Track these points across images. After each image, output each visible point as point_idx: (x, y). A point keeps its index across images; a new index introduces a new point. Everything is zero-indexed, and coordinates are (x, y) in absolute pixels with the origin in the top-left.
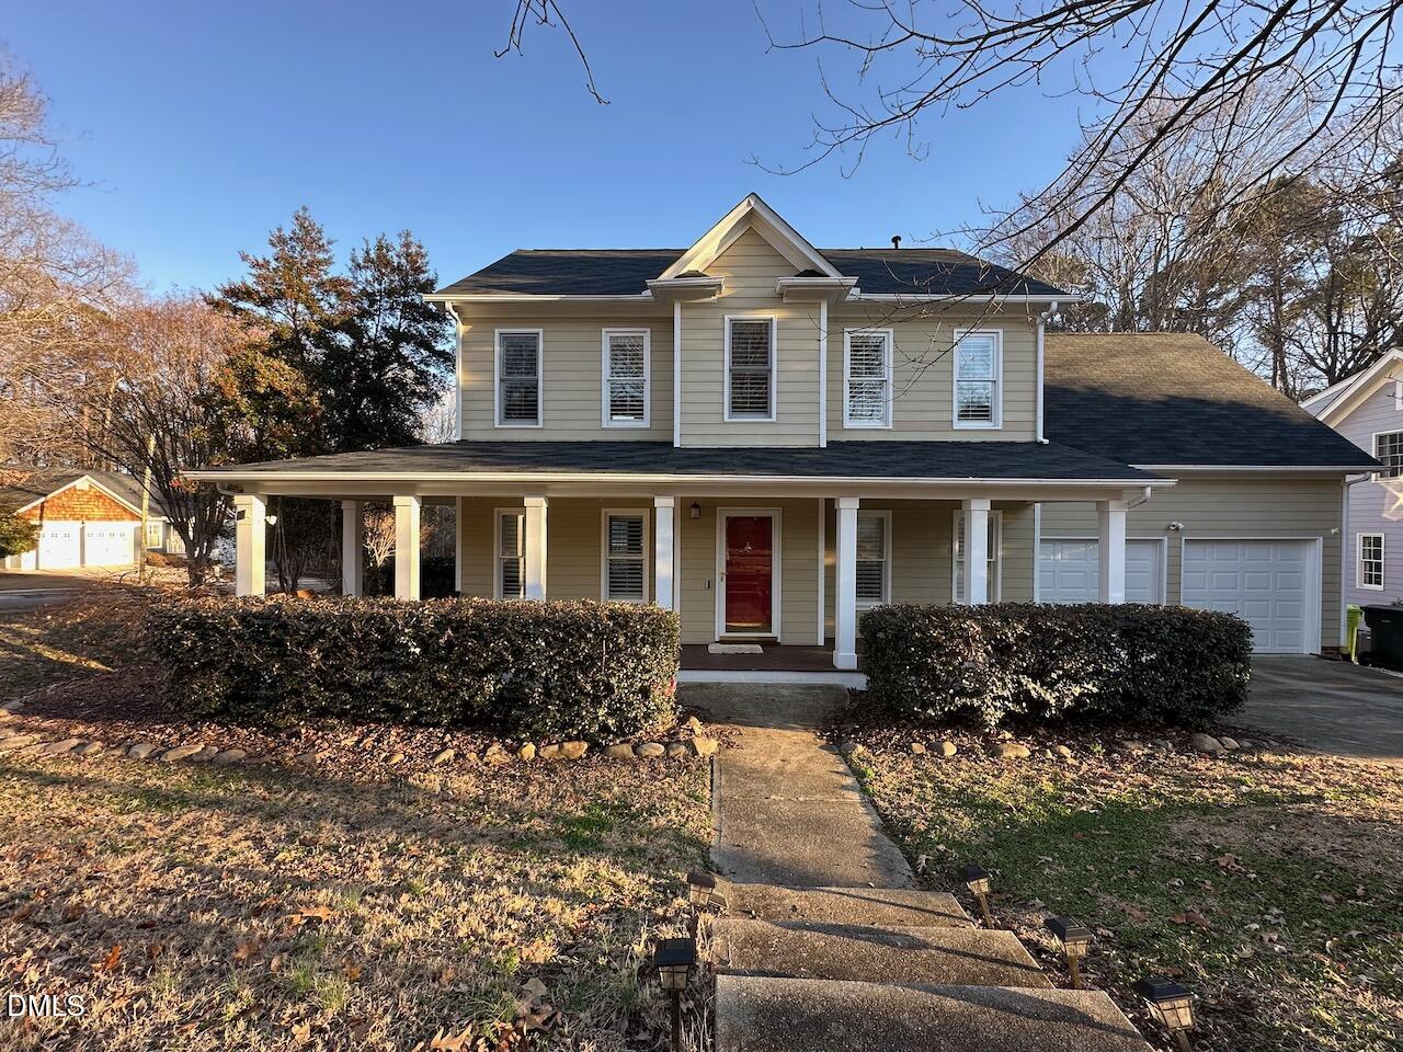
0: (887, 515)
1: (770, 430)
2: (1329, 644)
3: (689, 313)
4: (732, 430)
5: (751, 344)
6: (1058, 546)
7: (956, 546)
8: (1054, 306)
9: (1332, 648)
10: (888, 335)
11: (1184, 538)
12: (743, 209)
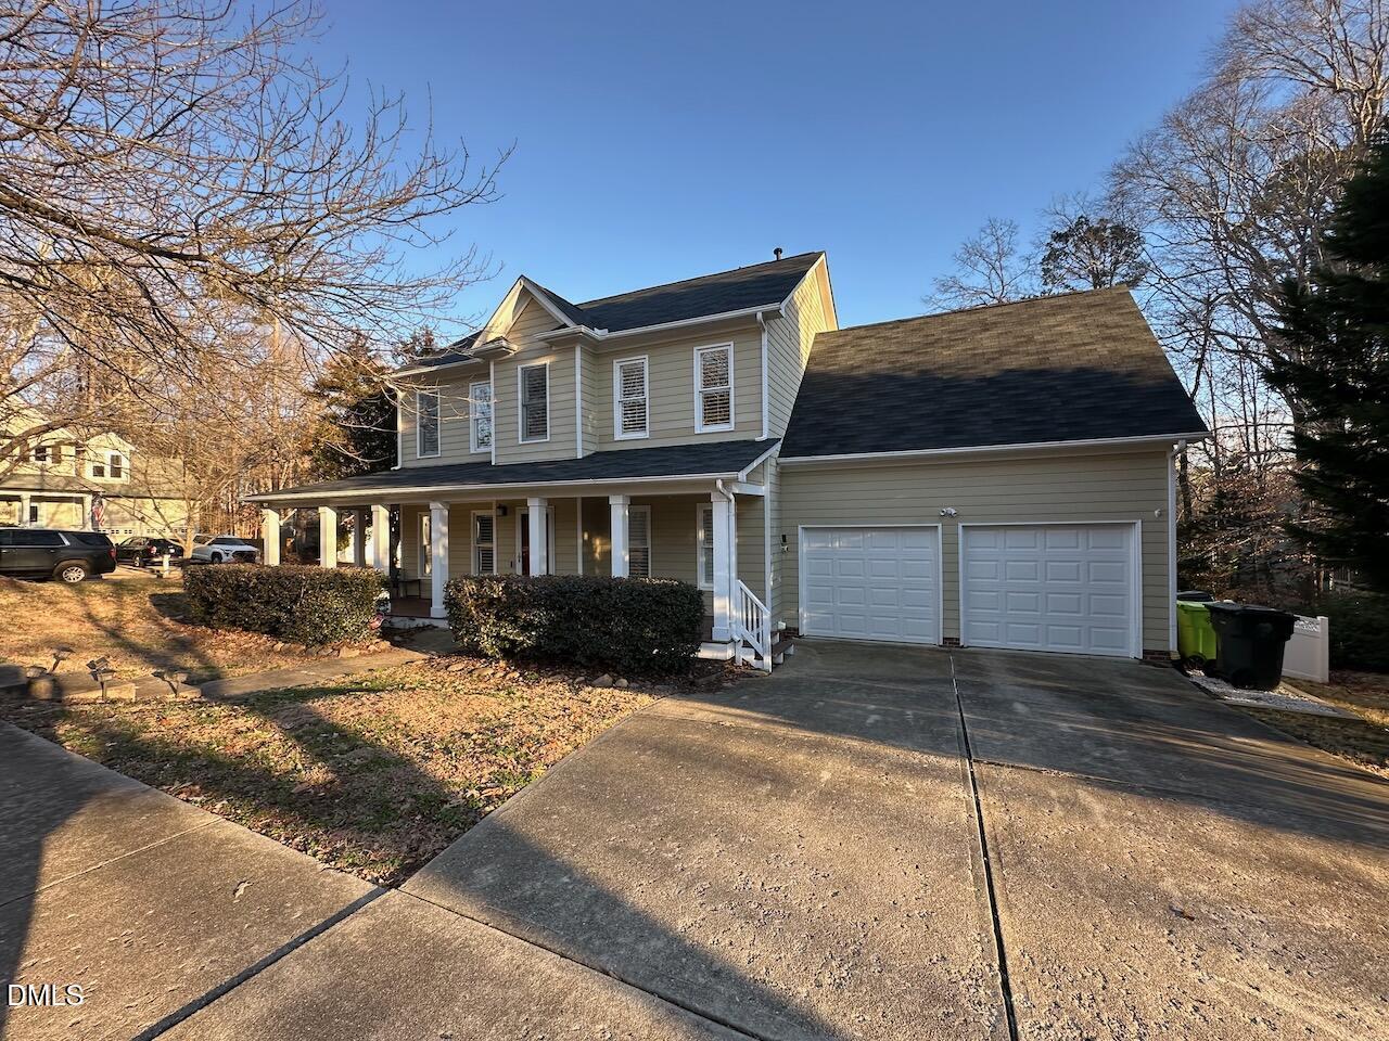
0: (647, 509)
1: (545, 448)
2: (1151, 647)
3: (500, 367)
4: (524, 450)
5: (536, 384)
6: (836, 535)
7: (701, 535)
8: (759, 316)
9: (1161, 653)
10: (644, 360)
11: (960, 525)
12: (518, 288)
